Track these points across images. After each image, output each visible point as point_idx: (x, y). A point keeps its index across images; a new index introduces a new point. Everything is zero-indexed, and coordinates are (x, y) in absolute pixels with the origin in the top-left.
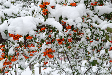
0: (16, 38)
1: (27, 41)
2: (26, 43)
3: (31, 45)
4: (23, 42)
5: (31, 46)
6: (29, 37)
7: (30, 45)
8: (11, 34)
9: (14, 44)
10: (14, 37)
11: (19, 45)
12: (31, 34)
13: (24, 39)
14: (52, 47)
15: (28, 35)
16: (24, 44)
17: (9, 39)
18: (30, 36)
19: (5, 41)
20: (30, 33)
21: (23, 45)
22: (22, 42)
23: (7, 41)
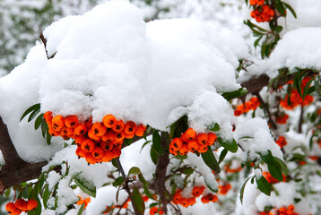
0: (98, 144)
1: (169, 167)
2: (167, 183)
3: (196, 194)
4: (148, 177)
5: (191, 201)
6: (189, 134)
7: (188, 192)
8: (63, 119)
9: (93, 191)
10: (84, 135)
11: (124, 194)
12: (202, 112)
13: (154, 160)
14: (297, 200)
15: (183, 123)
16: (152, 186)
17: (56, 161)
18: (197, 127)
19: (36, 170)
20: (196, 106)
21: (146, 191)
22: (141, 176)
23: (45, 169)
